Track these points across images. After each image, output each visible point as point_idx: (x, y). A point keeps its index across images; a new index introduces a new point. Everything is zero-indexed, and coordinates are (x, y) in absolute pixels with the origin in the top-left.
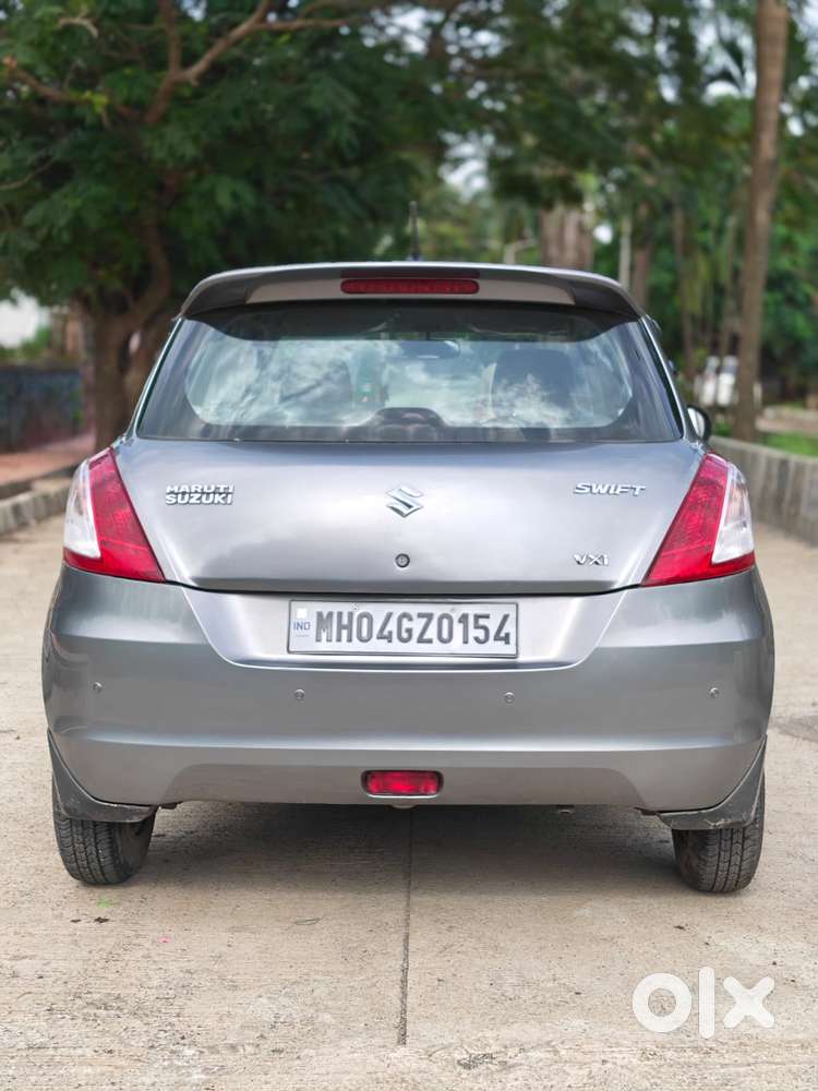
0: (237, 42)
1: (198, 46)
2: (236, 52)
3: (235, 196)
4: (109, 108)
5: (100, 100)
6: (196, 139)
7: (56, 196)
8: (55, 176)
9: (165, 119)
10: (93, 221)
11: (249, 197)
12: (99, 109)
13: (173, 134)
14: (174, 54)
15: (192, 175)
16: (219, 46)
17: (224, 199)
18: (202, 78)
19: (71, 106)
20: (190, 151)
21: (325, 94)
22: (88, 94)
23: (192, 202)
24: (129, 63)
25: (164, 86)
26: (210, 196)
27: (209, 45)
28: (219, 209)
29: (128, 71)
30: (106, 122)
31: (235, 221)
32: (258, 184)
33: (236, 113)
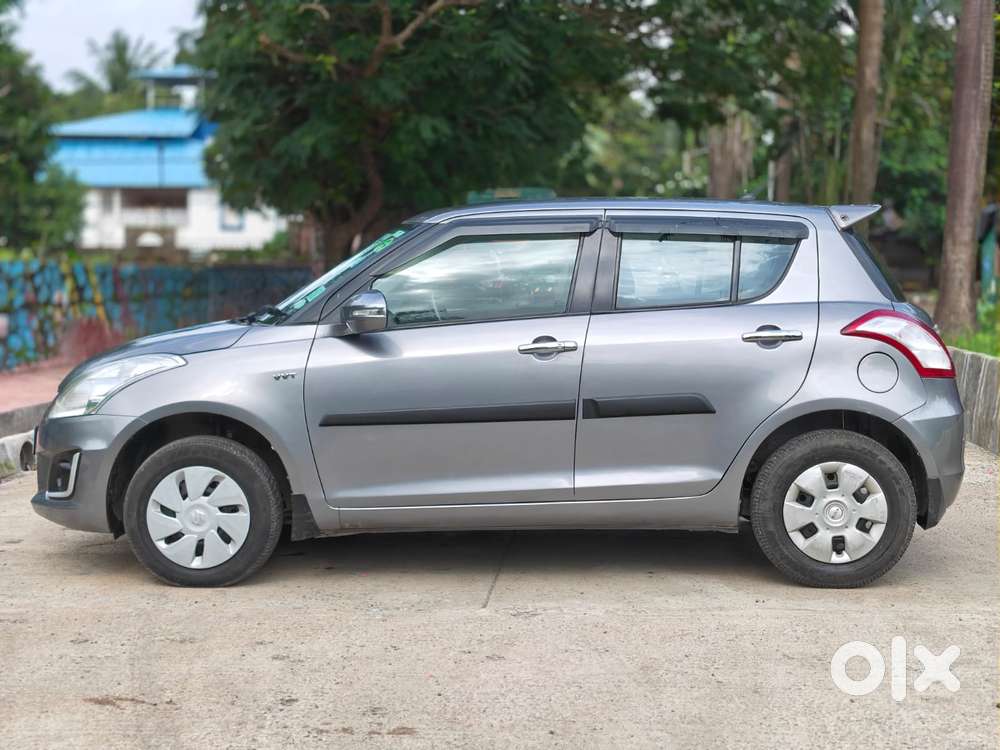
0: (435, 14)
1: (406, 17)
2: (433, 22)
3: (435, 130)
4: (337, 66)
5: (330, 61)
6: (403, 86)
7: (296, 134)
8: (295, 117)
9: (380, 72)
10: (326, 152)
11: (445, 128)
12: (330, 68)
13: (386, 85)
14: (386, 24)
15: (400, 114)
16: (421, 18)
17: (427, 134)
18: (407, 42)
19: (307, 66)
20: (399, 95)
21: (505, 46)
22: (321, 57)
23: (402, 136)
24: (353, 30)
25: (378, 48)
26: (416, 133)
27: (413, 18)
28: (423, 142)
29: (352, 37)
30: (335, 77)
31: (437, 148)
32: (452, 119)
33: (435, 65)
